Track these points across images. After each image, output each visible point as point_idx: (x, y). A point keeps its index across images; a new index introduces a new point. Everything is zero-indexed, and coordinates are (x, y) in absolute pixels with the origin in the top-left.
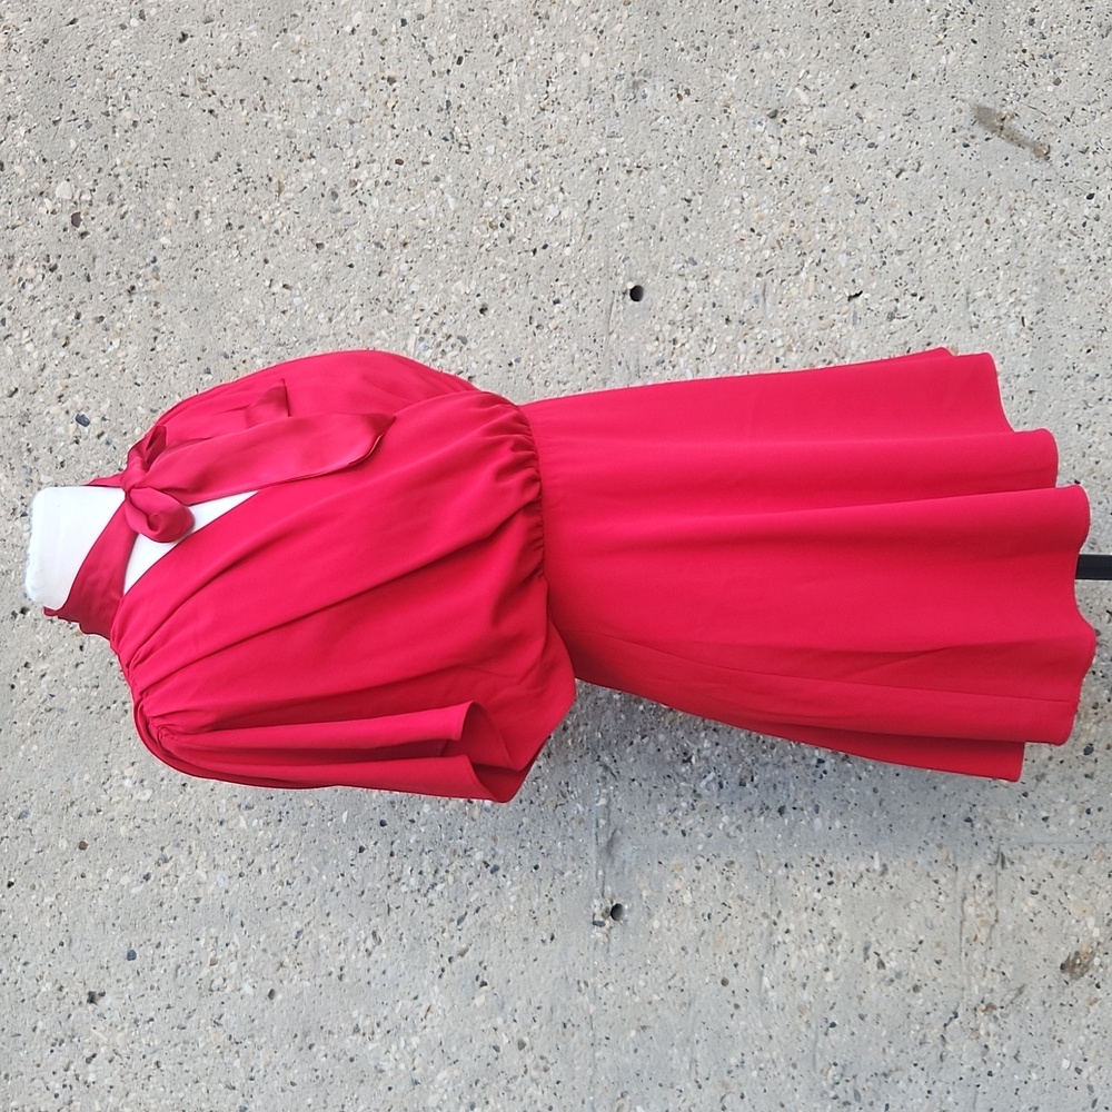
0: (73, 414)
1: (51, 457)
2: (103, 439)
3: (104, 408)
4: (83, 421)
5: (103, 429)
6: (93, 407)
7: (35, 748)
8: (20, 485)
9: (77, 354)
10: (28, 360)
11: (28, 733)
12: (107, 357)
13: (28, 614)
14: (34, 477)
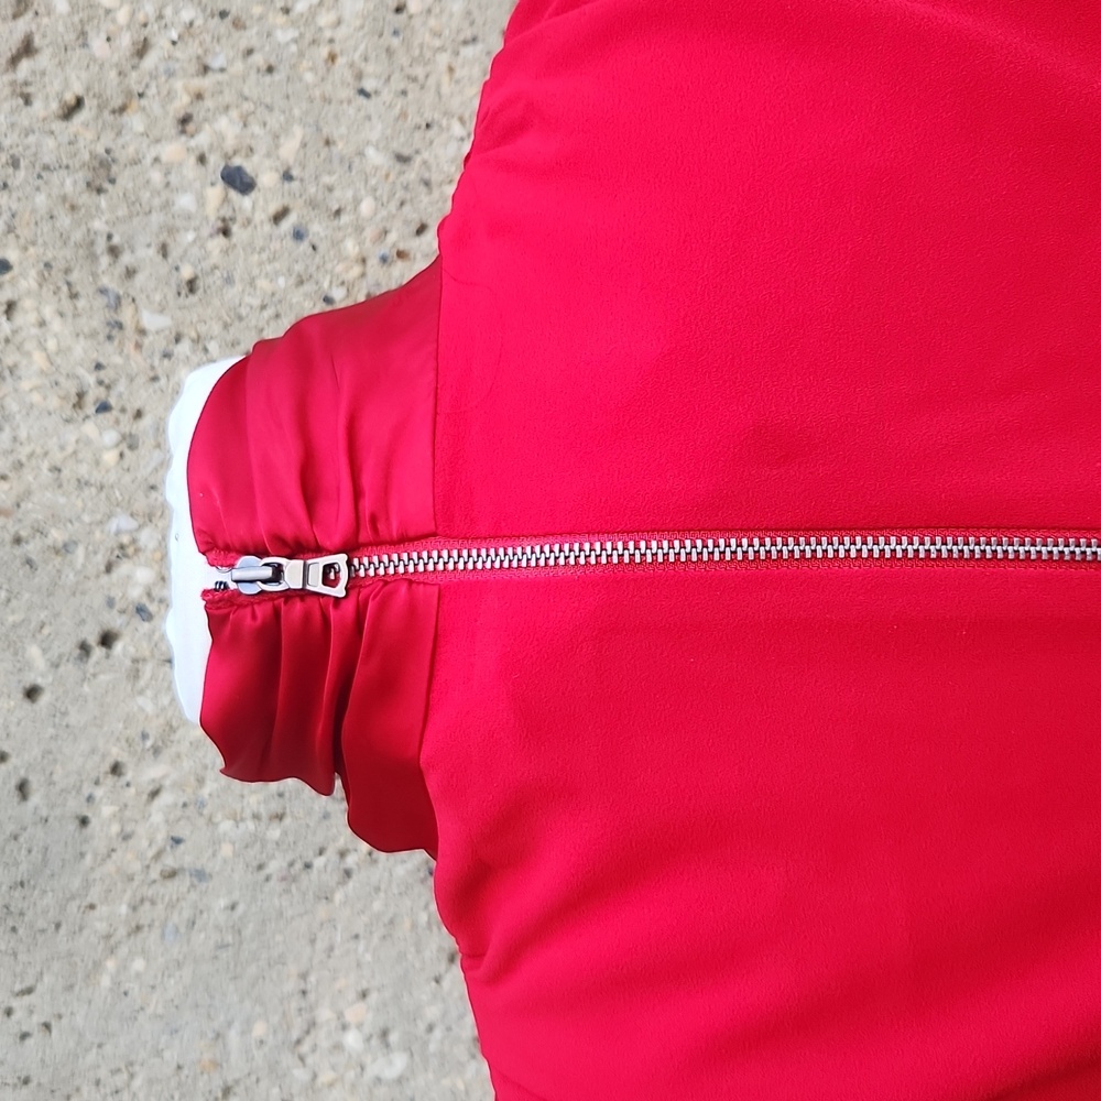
0: (216, 163)
1: (164, 268)
2: (287, 224)
3: (289, 149)
4: (238, 180)
5: (286, 201)
6: (261, 149)
7: (139, 964)
8: (93, 335)
9: (223, 14)
10: (107, 26)
11: (122, 931)
12: (294, 24)
13: (118, 647)
14: (126, 315)
